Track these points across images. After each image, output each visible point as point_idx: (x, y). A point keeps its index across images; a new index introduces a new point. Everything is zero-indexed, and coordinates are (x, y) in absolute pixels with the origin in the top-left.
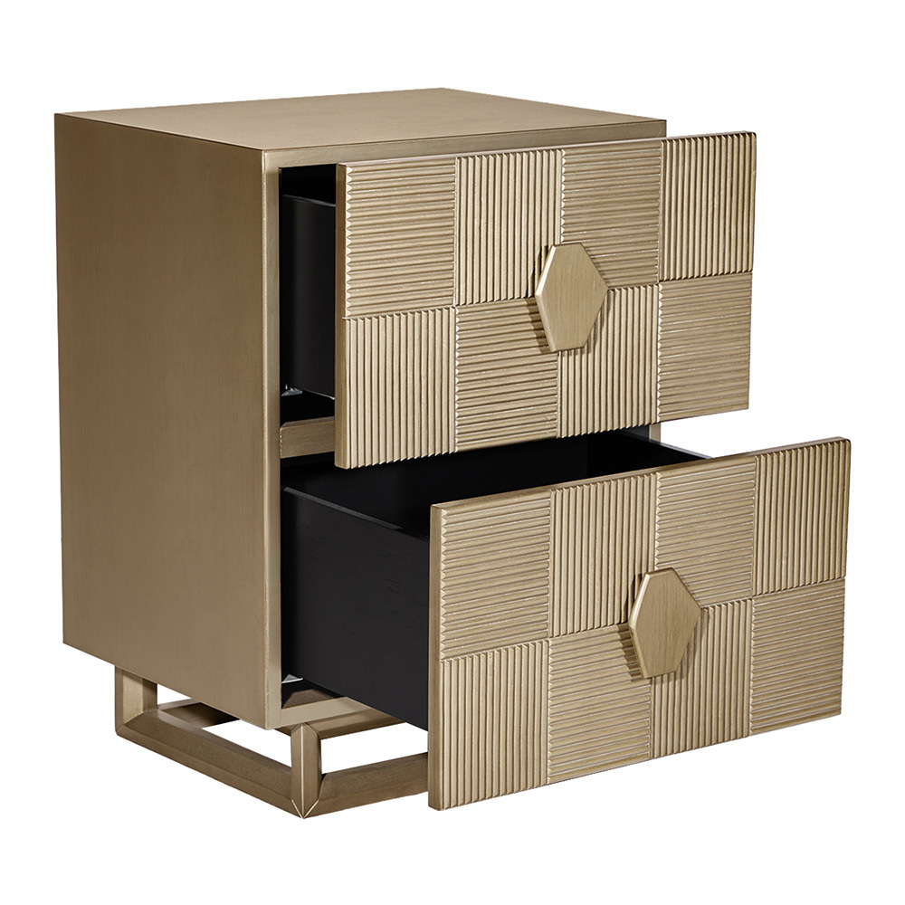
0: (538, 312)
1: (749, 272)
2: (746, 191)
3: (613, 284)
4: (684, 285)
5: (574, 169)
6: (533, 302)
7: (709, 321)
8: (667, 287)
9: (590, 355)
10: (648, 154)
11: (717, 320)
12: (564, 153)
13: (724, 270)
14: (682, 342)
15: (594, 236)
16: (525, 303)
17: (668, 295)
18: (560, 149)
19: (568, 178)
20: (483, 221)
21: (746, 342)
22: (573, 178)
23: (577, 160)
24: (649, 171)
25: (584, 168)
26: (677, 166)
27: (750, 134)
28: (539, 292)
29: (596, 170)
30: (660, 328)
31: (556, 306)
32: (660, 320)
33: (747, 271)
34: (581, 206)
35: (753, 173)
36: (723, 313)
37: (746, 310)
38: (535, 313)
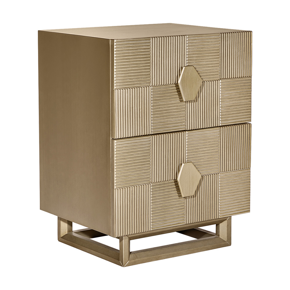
0: (179, 89)
1: (251, 77)
2: (249, 50)
3: (204, 80)
4: (228, 80)
5: (191, 42)
6: (177, 85)
7: (237, 92)
8: (223, 81)
9: (197, 103)
10: (215, 38)
11: (240, 92)
12: (187, 37)
13: (242, 76)
14: (228, 99)
15: (198, 64)
16: (175, 85)
17: (223, 84)
18: (186, 35)
19: (189, 45)
20: (160, 58)
21: (250, 100)
22: (191, 45)
23: (192, 39)
24: (216, 43)
25: (194, 42)
26: (226, 42)
27: (250, 31)
28: (179, 82)
29: (198, 42)
30: (220, 95)
31: (185, 86)
32: (220, 92)
33: (250, 76)
34: (193, 54)
35: (251, 44)
36: (242, 90)
37: (250, 89)
38: (178, 89)
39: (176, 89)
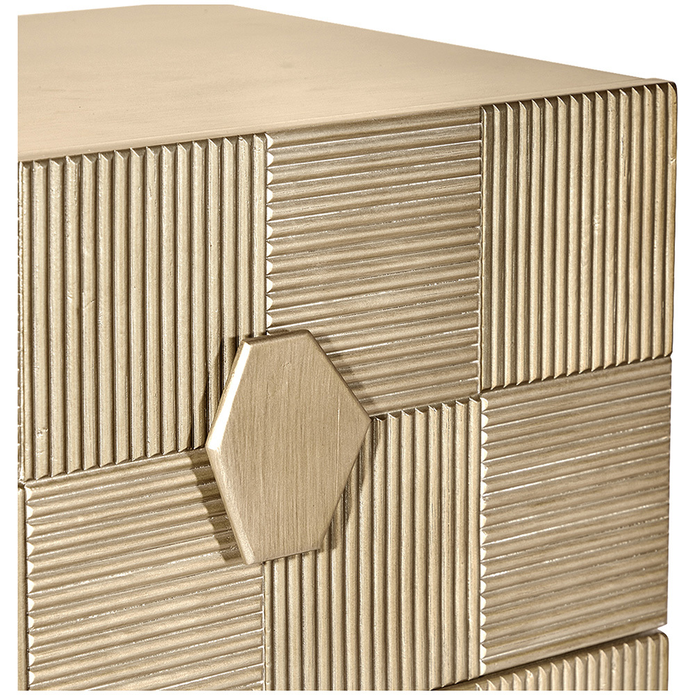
0: (214, 479)
1: (665, 358)
2: (658, 199)
3: (381, 406)
4: (533, 394)
5: (294, 174)
6: (203, 459)
7: (586, 461)
8: (498, 401)
9: (336, 554)
10: (453, 136)
11: (602, 457)
12: (270, 142)
13: (614, 358)
14: (530, 510)
15: (339, 309)
16: (188, 461)
17: (500, 418)
18: (262, 135)
19: (280, 194)
20: (88, 295)
21: (661, 496)
22: (292, 192)
23: (300, 155)
24: (456, 171)
25: (315, 171)
26: (517, 157)
27: (664, 86)
28: (215, 443)
29: (341, 173)
30: (484, 486)
31: (254, 469)
32: (484, 471)
33: (661, 356)
34: (311, 249)
35: (671, 163)
36: (614, 443)
37: (659, 433)
38: (206, 481)
39: (199, 483)
